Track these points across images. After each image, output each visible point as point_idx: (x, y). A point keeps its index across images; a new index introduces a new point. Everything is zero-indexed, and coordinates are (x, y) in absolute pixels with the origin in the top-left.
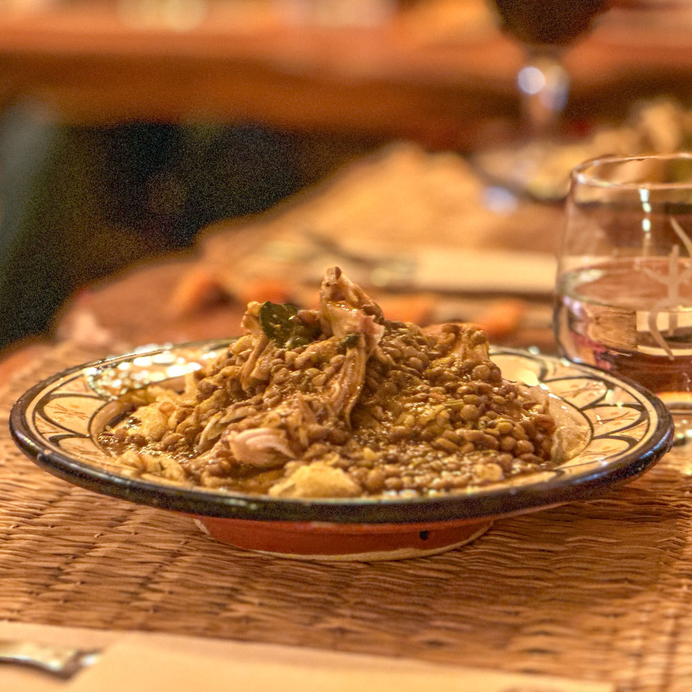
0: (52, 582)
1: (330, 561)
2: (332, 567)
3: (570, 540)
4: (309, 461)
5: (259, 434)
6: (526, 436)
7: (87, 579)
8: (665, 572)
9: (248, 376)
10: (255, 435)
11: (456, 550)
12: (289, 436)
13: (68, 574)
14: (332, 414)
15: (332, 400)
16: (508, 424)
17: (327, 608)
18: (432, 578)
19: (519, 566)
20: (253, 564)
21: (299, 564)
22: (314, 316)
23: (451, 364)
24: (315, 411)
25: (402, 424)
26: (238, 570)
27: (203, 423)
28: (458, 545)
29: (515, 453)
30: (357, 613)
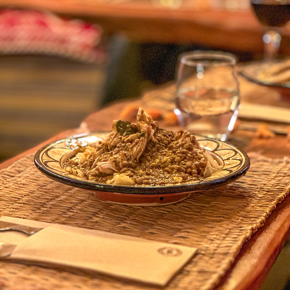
0: (41, 207)
1: (131, 206)
2: (131, 207)
3: (212, 203)
4: (121, 173)
5: (106, 164)
6: (196, 168)
7: (52, 207)
8: (236, 215)
9: (110, 144)
10: (105, 164)
11: (173, 204)
12: (116, 165)
13: (47, 205)
14: (133, 158)
15: (133, 154)
16: (190, 164)
17: (123, 220)
18: (162, 213)
19: (191, 210)
20: (107, 205)
21: (121, 206)
22: (136, 126)
23: (177, 143)
24: (126, 157)
25: (155, 162)
26: (101, 207)
27: (95, 159)
28: (174, 202)
29: (191, 174)
30: (132, 222)
